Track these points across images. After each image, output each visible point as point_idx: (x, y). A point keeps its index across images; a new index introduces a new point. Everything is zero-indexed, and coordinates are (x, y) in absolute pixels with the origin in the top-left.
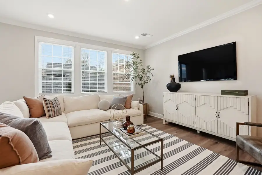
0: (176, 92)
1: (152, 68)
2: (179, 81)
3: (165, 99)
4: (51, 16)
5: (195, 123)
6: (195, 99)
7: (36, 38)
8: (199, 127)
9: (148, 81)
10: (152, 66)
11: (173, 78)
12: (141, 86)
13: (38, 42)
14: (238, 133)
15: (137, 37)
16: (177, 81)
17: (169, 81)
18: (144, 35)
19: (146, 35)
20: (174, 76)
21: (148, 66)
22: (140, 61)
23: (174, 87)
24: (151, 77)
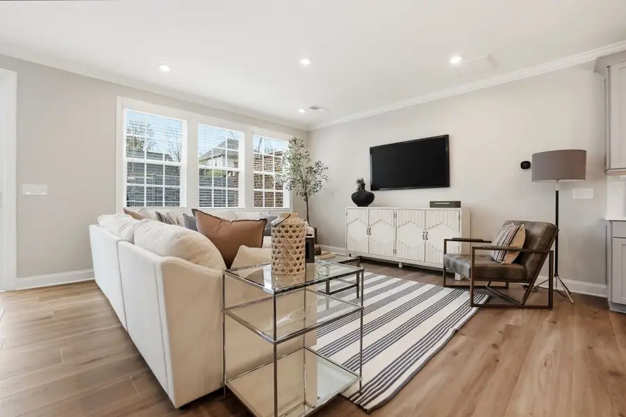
0: (366, 206)
1: (325, 166)
2: (372, 189)
3: (350, 218)
4: (165, 68)
5: (395, 251)
6: (395, 216)
7: (120, 100)
8: (402, 257)
9: (318, 189)
10: (325, 163)
11: (362, 184)
12: (304, 197)
13: (123, 108)
14: (445, 252)
15: (302, 111)
16: (368, 188)
17: (354, 188)
18: (314, 108)
19: (318, 108)
20: (363, 180)
21: (317, 161)
22: (306, 154)
23: (363, 199)
24: (323, 181)
